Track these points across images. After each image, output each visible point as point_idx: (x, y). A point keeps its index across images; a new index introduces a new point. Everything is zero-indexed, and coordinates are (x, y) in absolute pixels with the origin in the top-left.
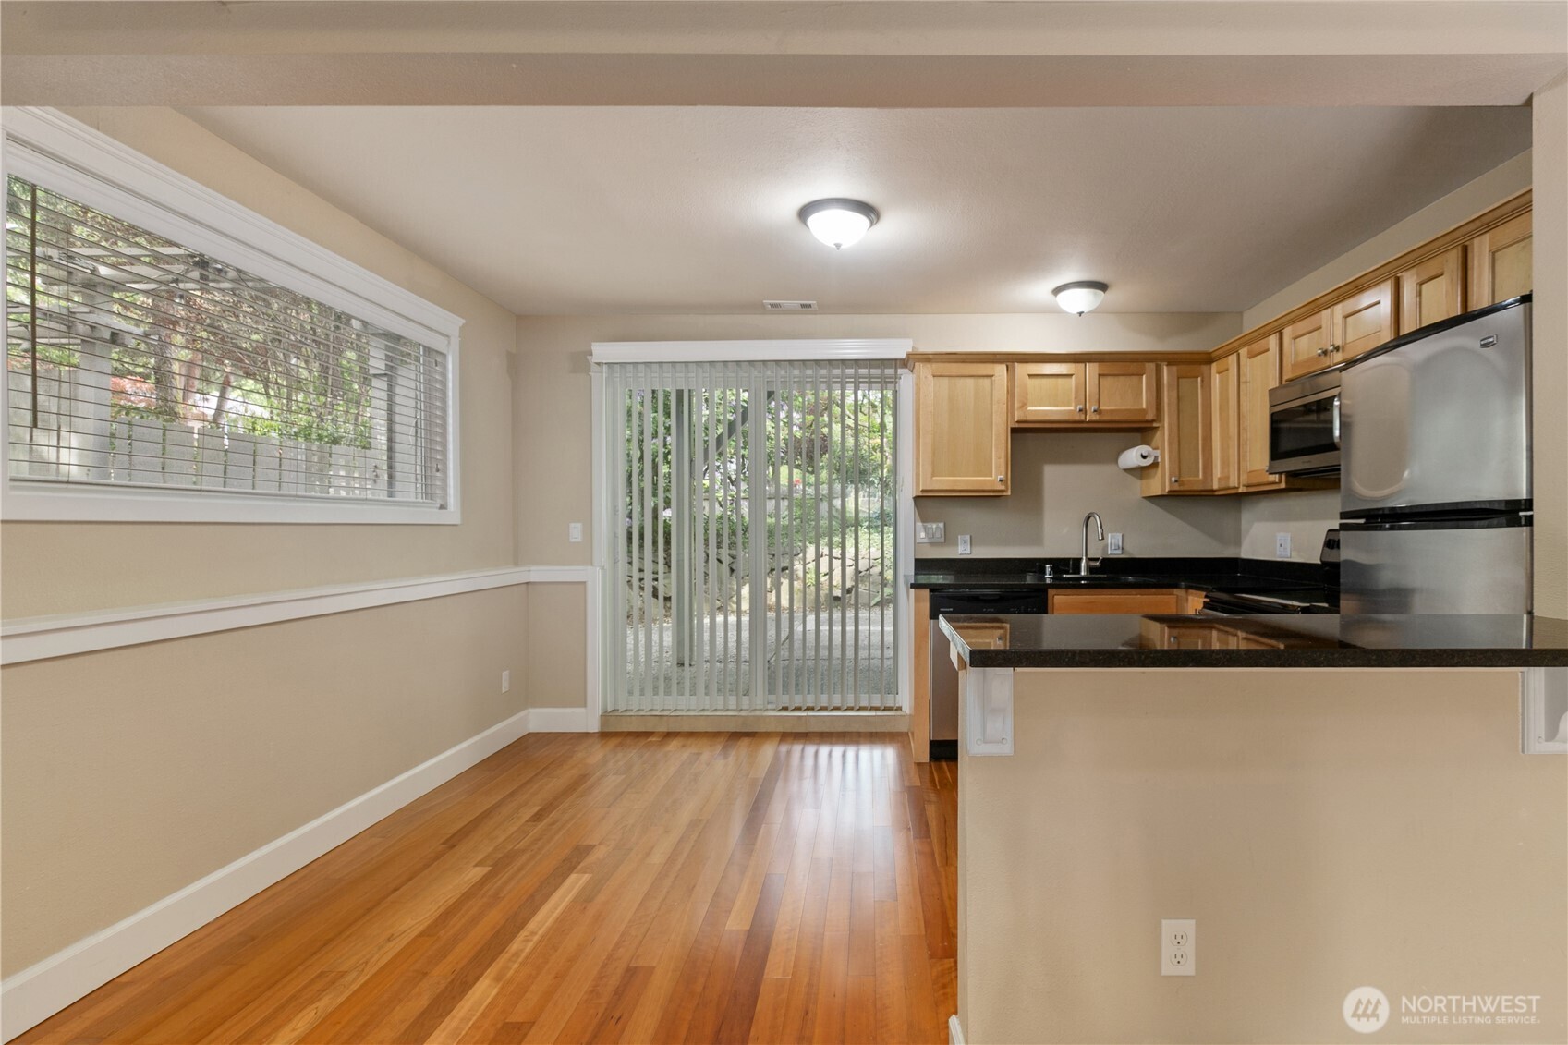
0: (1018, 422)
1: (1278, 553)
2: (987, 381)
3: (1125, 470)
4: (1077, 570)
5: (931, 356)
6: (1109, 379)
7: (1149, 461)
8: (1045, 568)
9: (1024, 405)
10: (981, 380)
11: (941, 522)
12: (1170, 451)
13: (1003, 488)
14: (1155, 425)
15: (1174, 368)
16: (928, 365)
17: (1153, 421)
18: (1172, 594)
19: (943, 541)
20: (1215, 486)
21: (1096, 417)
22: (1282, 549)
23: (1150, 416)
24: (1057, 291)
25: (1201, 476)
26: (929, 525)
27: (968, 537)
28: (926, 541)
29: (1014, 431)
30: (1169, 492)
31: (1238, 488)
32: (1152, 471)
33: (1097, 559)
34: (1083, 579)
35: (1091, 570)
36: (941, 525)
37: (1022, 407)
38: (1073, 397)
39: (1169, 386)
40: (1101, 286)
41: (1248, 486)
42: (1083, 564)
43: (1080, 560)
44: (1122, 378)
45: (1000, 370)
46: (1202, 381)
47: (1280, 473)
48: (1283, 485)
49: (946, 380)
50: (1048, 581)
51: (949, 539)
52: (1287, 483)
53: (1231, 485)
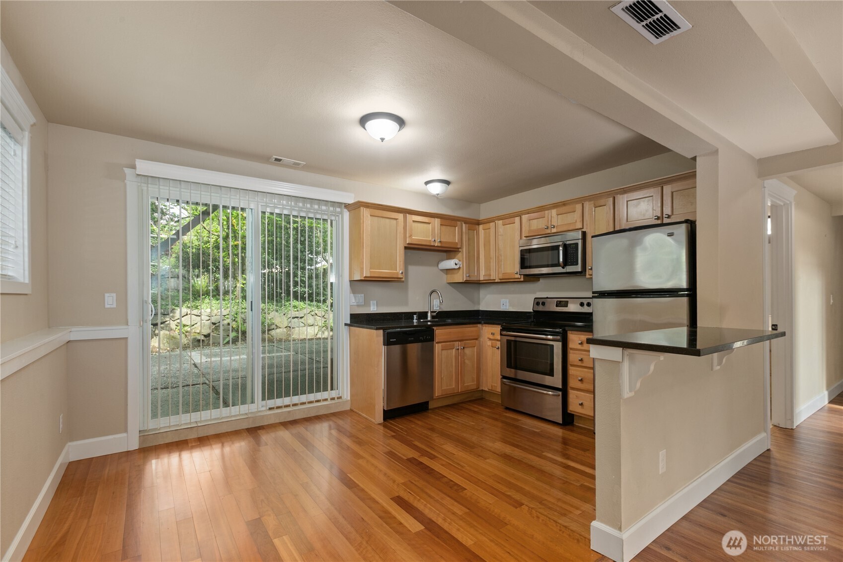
0: (408, 244)
1: (502, 308)
2: (395, 221)
3: (441, 270)
4: (426, 317)
5: (370, 205)
6: (444, 226)
7: (457, 267)
8: (413, 317)
9: (411, 236)
10: (392, 221)
11: (362, 293)
12: (466, 263)
13: (402, 277)
14: (460, 250)
15: (467, 225)
16: (368, 209)
17: (458, 248)
18: (477, 327)
19: (363, 304)
20: (482, 278)
21: (439, 245)
22: (504, 306)
23: (459, 246)
24: (427, 183)
25: (476, 274)
26: (357, 295)
27: (375, 302)
28: (355, 304)
29: (406, 248)
30: (466, 280)
31: (494, 280)
32: (457, 271)
33: (435, 312)
34: (429, 321)
35: (433, 317)
36: (363, 295)
37: (410, 237)
38: (431, 234)
39: (466, 233)
40: (447, 182)
41: (500, 279)
42: (429, 314)
43: (427, 312)
44: (449, 227)
45: (400, 216)
46: (476, 232)
47: (521, 275)
48: (522, 280)
49: (376, 218)
50: (415, 324)
51: (367, 304)
52: (524, 278)
53: (492, 278)
